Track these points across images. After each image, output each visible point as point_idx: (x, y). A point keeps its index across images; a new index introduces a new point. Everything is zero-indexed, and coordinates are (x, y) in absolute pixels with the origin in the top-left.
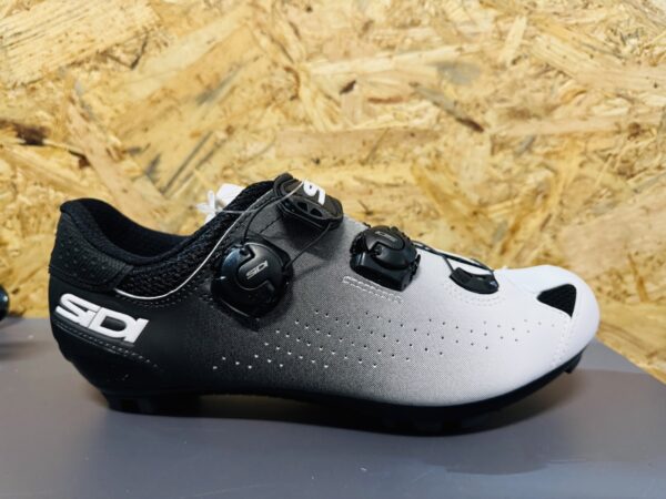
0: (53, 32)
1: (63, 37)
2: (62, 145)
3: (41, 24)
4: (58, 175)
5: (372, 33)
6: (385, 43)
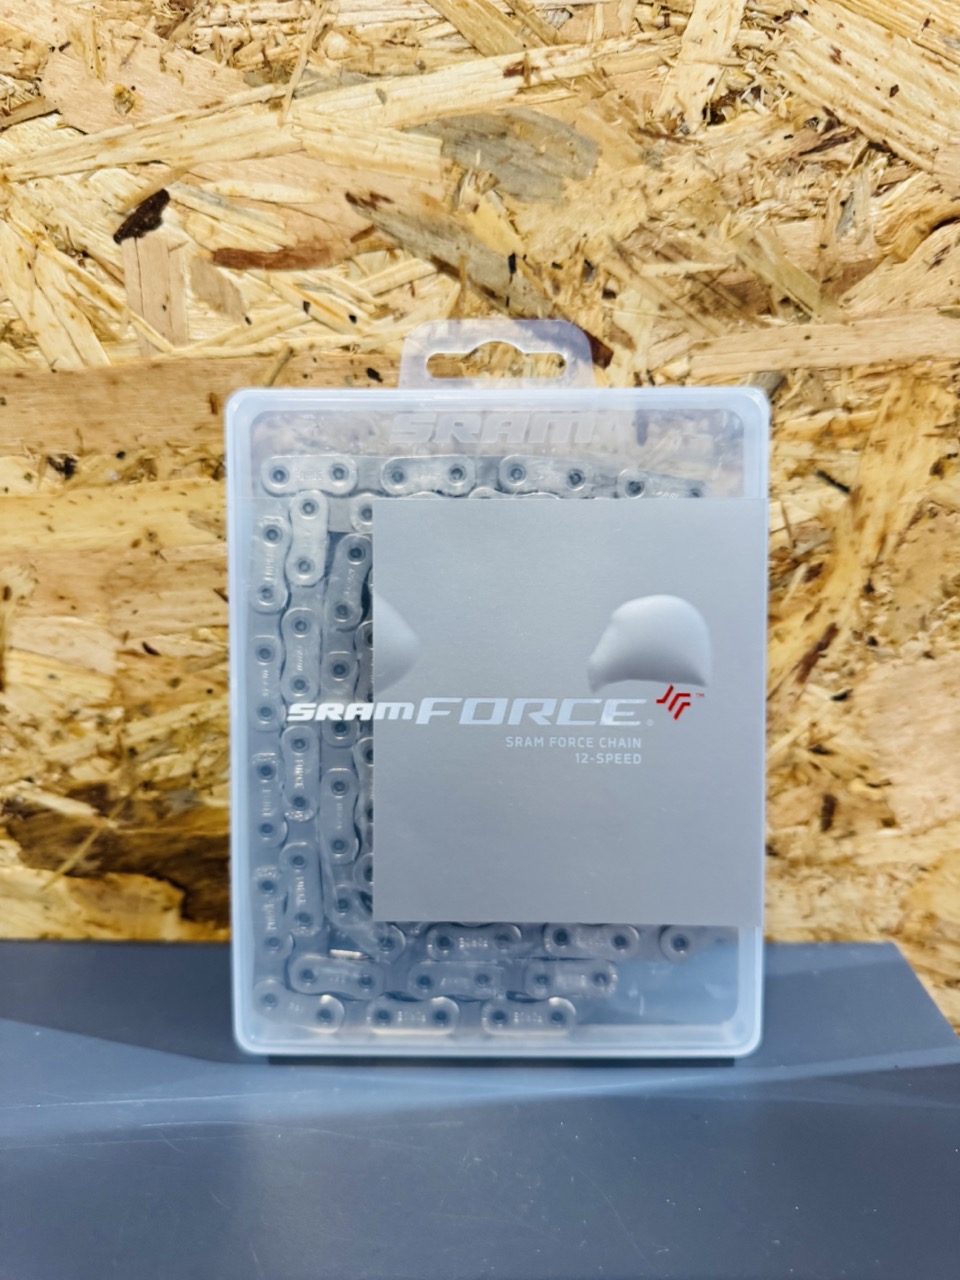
5: (204, 17)
6: (253, 54)
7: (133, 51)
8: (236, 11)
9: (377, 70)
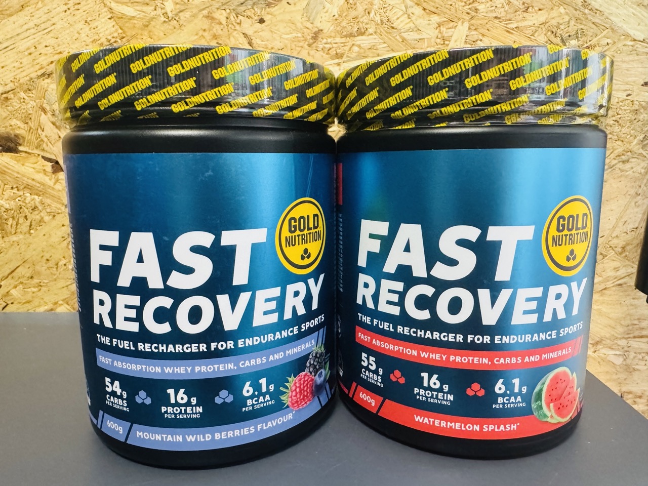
0: (23, 45)
1: (33, 49)
2: (36, 151)
3: (12, 37)
4: (33, 179)
5: (321, 42)
6: (333, 51)
7: (300, 51)
8: (329, 40)
9: (366, 56)
